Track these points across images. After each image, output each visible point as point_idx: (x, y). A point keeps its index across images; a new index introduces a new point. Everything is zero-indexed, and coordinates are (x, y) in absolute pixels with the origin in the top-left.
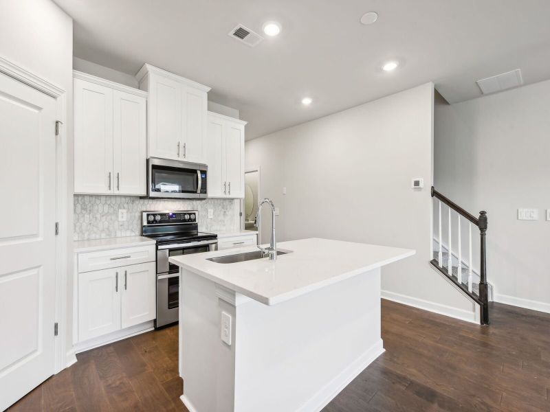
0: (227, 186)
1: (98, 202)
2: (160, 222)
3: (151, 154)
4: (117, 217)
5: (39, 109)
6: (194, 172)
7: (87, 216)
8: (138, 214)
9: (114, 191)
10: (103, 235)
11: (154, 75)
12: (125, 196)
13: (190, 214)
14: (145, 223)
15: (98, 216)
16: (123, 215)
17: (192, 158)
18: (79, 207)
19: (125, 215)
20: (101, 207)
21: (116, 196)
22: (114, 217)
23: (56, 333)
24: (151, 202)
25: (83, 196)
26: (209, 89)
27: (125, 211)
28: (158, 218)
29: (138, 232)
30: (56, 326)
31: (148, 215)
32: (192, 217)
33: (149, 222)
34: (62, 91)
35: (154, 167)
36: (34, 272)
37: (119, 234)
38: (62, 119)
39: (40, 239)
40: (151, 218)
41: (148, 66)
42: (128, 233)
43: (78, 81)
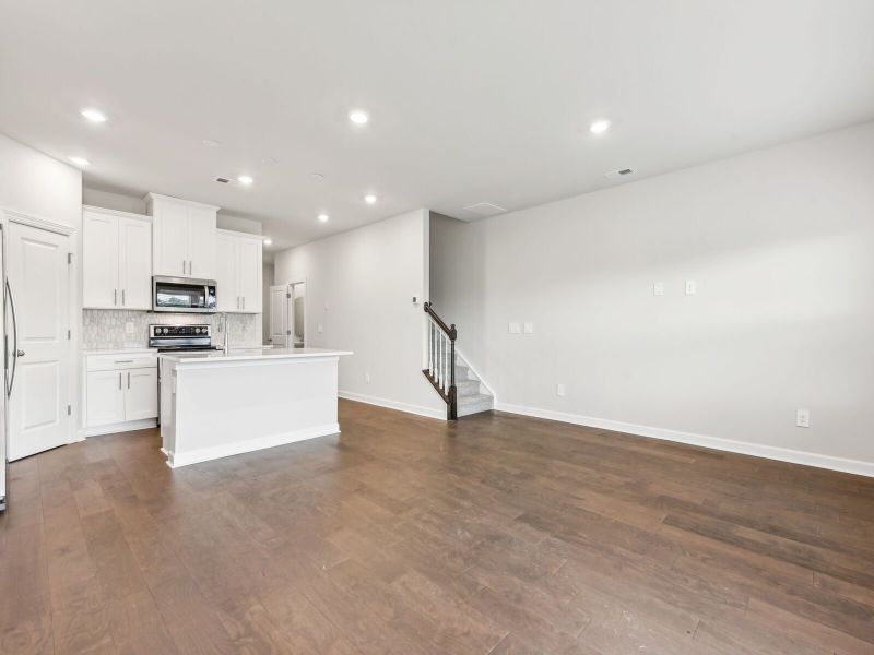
0: (240, 301)
1: (105, 315)
2: (168, 334)
3: (156, 273)
4: (124, 330)
5: (56, 246)
6: (202, 288)
7: (95, 328)
8: (145, 328)
9: (121, 306)
10: (111, 346)
11: (158, 203)
12: (133, 311)
13: (201, 328)
14: (152, 336)
15: (106, 328)
16: (130, 328)
17: (199, 275)
18: (88, 320)
19: (132, 327)
20: (108, 320)
21: (123, 310)
22: (121, 330)
23: (69, 413)
24: (155, 315)
25: (92, 310)
26: (218, 208)
27: (132, 324)
28: (166, 331)
29: (146, 344)
30: (69, 408)
31: (155, 328)
32: (204, 331)
33: (156, 334)
34: (73, 230)
35: (158, 284)
36: (53, 364)
37: (126, 345)
38: (74, 251)
39: (56, 341)
40: (159, 331)
41: (153, 195)
42: (136, 345)
43: (87, 213)
